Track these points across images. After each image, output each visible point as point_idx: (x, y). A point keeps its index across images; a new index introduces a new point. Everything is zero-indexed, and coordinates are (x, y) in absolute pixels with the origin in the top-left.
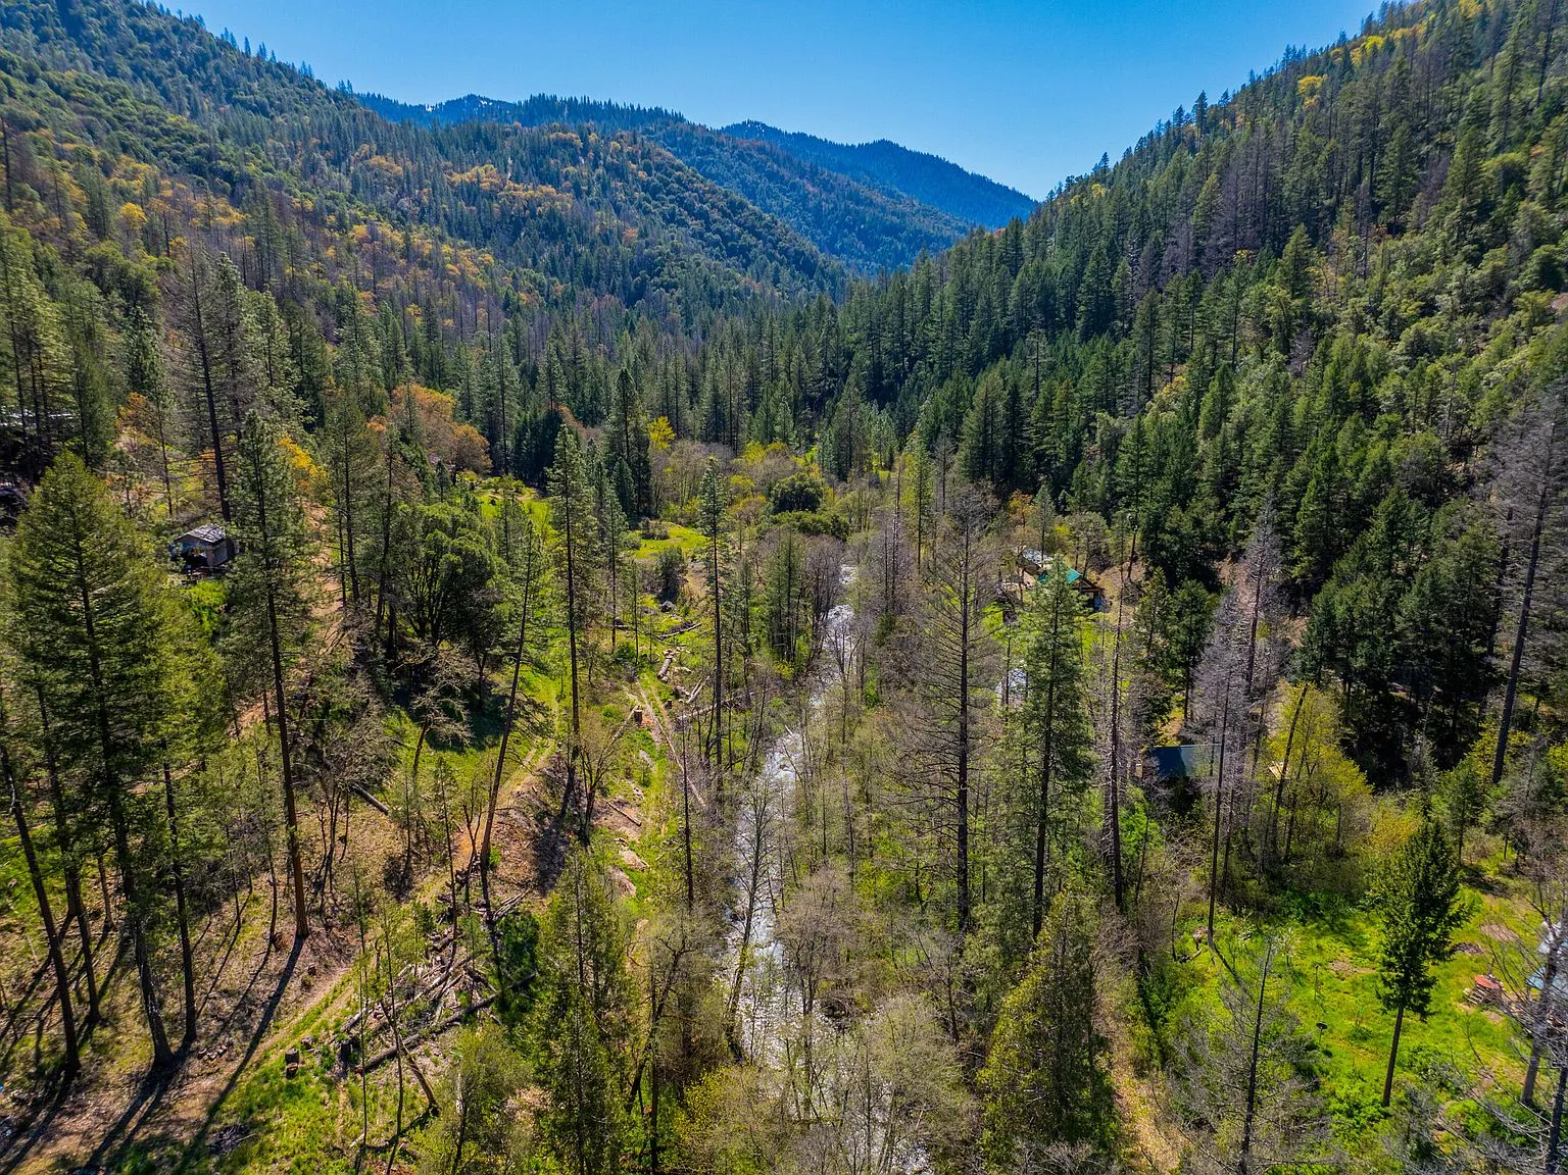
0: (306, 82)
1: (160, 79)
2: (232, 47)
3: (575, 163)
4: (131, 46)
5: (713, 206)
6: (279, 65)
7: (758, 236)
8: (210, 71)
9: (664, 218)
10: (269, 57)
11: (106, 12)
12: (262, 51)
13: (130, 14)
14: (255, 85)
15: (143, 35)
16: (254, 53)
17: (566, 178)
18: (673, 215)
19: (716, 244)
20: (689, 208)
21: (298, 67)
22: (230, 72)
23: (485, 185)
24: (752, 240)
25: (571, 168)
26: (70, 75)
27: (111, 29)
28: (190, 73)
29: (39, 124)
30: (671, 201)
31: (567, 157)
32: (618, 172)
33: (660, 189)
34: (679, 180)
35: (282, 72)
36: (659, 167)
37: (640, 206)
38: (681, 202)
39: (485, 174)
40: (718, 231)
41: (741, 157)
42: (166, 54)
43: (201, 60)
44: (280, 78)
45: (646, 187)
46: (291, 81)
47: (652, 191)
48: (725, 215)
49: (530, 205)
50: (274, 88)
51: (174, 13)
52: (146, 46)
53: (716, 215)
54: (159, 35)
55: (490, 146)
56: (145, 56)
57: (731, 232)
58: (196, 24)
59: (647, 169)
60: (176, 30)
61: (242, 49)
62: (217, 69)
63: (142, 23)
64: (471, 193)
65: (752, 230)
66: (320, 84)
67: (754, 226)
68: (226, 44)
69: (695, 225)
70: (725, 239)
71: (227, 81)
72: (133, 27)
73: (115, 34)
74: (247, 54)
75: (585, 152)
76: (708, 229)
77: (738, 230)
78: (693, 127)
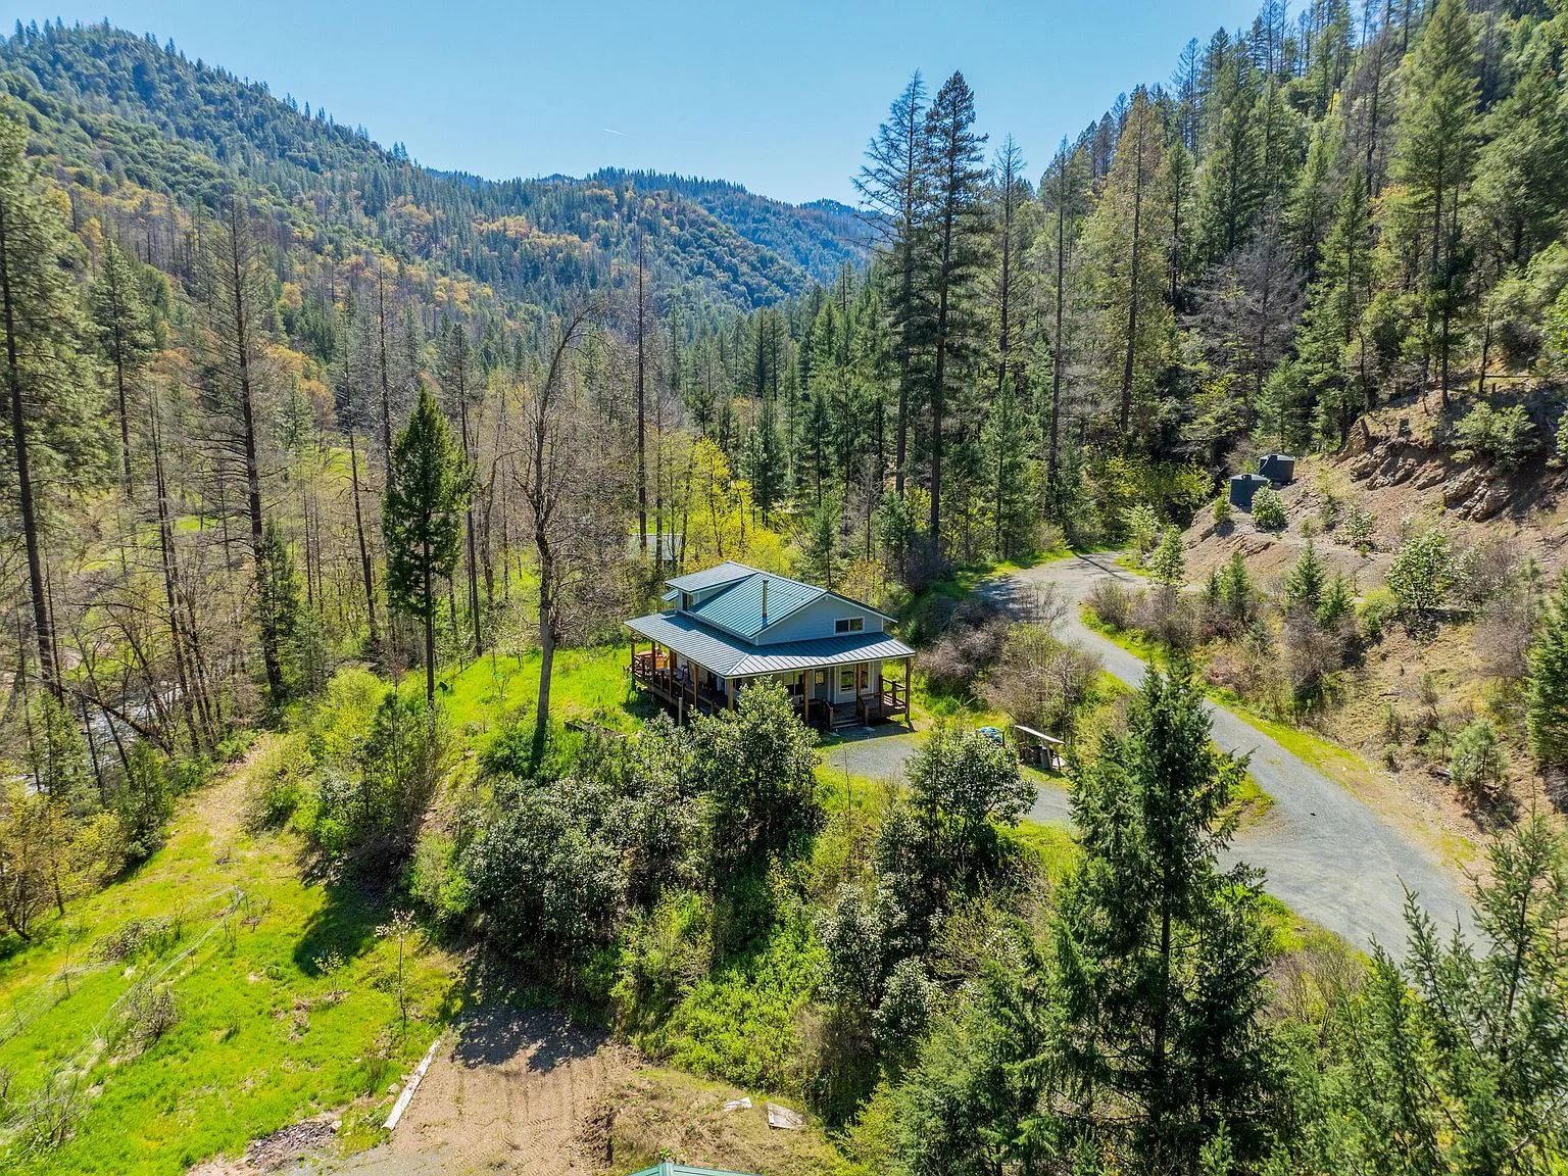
0: (360, 144)
1: (219, 137)
2: (293, 111)
3: (608, 216)
4: (197, 108)
5: (743, 260)
6: (336, 128)
7: (786, 289)
8: (269, 131)
9: (692, 270)
10: (327, 119)
11: (178, 78)
12: (322, 114)
13: (200, 80)
14: (310, 145)
15: (209, 99)
16: (312, 117)
17: (596, 231)
18: (701, 268)
19: (742, 295)
20: (719, 263)
21: (355, 130)
22: (286, 132)
23: (510, 234)
24: (779, 292)
25: (602, 222)
26: (104, 117)
27: (179, 93)
28: (248, 132)
29: (51, 151)
30: (701, 255)
31: (599, 212)
32: (651, 228)
33: (691, 244)
34: (711, 236)
35: (339, 134)
36: (692, 223)
37: (668, 258)
38: (711, 256)
39: (513, 224)
40: (746, 284)
41: (797, 225)
42: (229, 116)
43: (260, 122)
44: (335, 138)
45: (677, 242)
46: (346, 142)
47: (684, 246)
48: (754, 269)
49: (552, 252)
50: (328, 147)
51: (241, 80)
52: (211, 108)
53: (744, 268)
54: (224, 98)
55: (526, 201)
56: (209, 117)
57: (758, 284)
58: (260, 90)
59: (681, 225)
60: (240, 95)
61: (303, 111)
62: (274, 129)
63: (211, 88)
64: (495, 240)
65: (780, 284)
66: (375, 146)
67: (782, 280)
68: (287, 108)
69: (723, 277)
70: (751, 291)
71: (281, 140)
72: (201, 92)
73: (183, 98)
74: (306, 118)
75: (618, 208)
76: (736, 281)
77: (766, 282)
78: (752, 197)
